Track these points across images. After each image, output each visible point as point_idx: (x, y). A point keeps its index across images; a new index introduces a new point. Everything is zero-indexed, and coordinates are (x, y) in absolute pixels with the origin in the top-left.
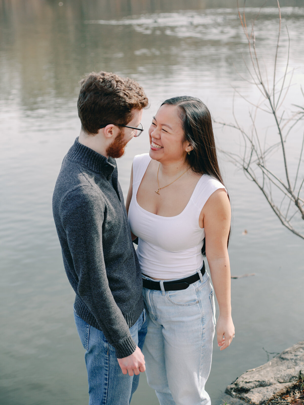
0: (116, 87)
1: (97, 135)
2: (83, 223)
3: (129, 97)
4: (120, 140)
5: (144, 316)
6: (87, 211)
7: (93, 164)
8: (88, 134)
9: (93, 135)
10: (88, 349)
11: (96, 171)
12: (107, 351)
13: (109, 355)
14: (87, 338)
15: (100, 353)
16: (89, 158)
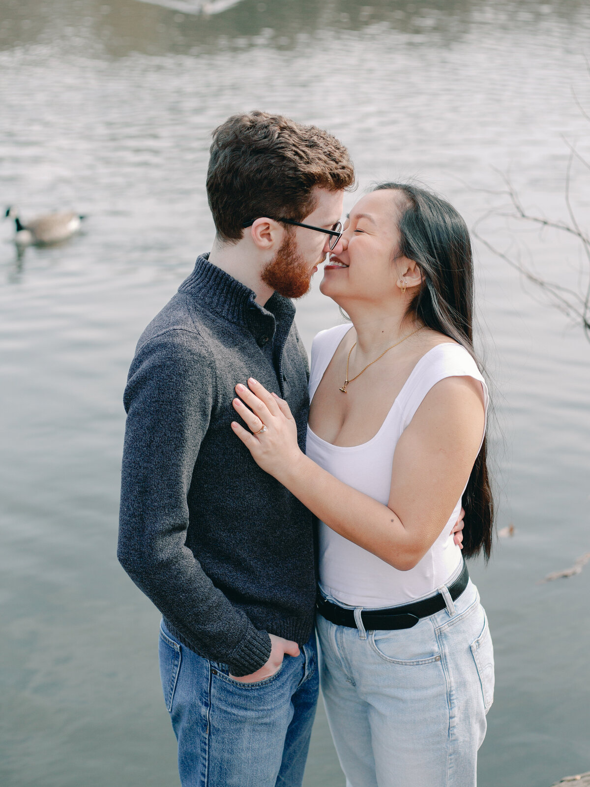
0: (278, 138)
1: (241, 242)
2: (156, 401)
3: (305, 160)
4: (289, 256)
5: (306, 667)
6: (171, 379)
7: (225, 302)
8: (224, 241)
9: (233, 241)
10: (171, 710)
11: (230, 317)
12: (206, 726)
13: (210, 735)
14: (172, 687)
15: (193, 725)
16: (217, 289)
